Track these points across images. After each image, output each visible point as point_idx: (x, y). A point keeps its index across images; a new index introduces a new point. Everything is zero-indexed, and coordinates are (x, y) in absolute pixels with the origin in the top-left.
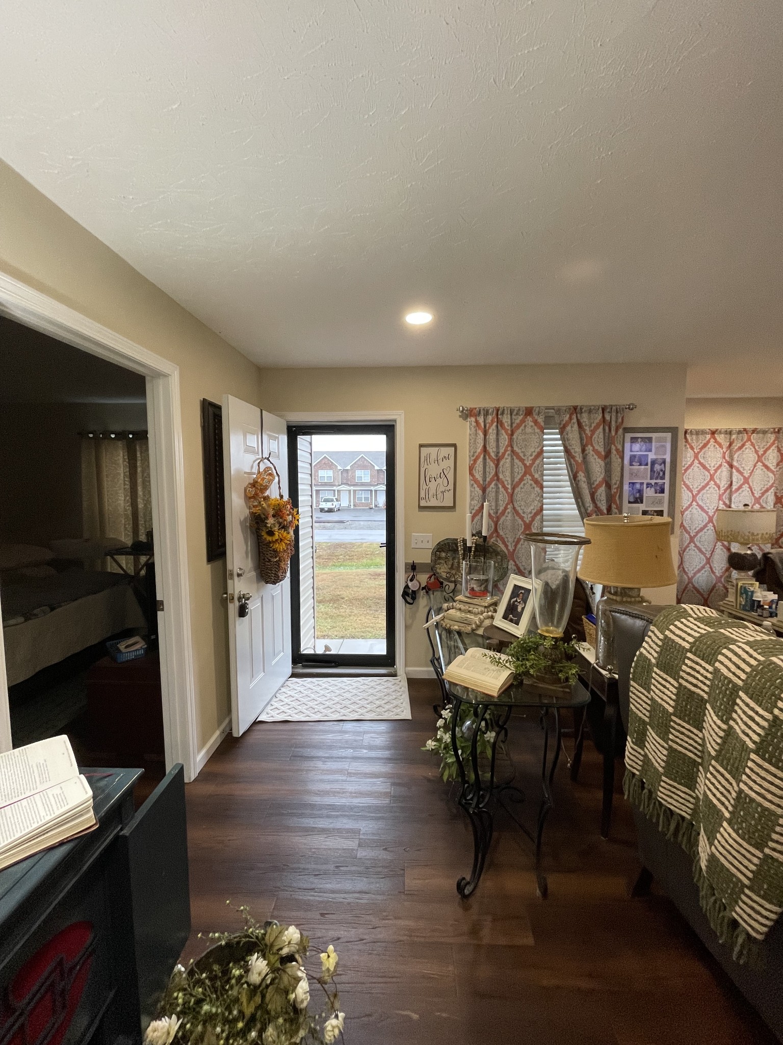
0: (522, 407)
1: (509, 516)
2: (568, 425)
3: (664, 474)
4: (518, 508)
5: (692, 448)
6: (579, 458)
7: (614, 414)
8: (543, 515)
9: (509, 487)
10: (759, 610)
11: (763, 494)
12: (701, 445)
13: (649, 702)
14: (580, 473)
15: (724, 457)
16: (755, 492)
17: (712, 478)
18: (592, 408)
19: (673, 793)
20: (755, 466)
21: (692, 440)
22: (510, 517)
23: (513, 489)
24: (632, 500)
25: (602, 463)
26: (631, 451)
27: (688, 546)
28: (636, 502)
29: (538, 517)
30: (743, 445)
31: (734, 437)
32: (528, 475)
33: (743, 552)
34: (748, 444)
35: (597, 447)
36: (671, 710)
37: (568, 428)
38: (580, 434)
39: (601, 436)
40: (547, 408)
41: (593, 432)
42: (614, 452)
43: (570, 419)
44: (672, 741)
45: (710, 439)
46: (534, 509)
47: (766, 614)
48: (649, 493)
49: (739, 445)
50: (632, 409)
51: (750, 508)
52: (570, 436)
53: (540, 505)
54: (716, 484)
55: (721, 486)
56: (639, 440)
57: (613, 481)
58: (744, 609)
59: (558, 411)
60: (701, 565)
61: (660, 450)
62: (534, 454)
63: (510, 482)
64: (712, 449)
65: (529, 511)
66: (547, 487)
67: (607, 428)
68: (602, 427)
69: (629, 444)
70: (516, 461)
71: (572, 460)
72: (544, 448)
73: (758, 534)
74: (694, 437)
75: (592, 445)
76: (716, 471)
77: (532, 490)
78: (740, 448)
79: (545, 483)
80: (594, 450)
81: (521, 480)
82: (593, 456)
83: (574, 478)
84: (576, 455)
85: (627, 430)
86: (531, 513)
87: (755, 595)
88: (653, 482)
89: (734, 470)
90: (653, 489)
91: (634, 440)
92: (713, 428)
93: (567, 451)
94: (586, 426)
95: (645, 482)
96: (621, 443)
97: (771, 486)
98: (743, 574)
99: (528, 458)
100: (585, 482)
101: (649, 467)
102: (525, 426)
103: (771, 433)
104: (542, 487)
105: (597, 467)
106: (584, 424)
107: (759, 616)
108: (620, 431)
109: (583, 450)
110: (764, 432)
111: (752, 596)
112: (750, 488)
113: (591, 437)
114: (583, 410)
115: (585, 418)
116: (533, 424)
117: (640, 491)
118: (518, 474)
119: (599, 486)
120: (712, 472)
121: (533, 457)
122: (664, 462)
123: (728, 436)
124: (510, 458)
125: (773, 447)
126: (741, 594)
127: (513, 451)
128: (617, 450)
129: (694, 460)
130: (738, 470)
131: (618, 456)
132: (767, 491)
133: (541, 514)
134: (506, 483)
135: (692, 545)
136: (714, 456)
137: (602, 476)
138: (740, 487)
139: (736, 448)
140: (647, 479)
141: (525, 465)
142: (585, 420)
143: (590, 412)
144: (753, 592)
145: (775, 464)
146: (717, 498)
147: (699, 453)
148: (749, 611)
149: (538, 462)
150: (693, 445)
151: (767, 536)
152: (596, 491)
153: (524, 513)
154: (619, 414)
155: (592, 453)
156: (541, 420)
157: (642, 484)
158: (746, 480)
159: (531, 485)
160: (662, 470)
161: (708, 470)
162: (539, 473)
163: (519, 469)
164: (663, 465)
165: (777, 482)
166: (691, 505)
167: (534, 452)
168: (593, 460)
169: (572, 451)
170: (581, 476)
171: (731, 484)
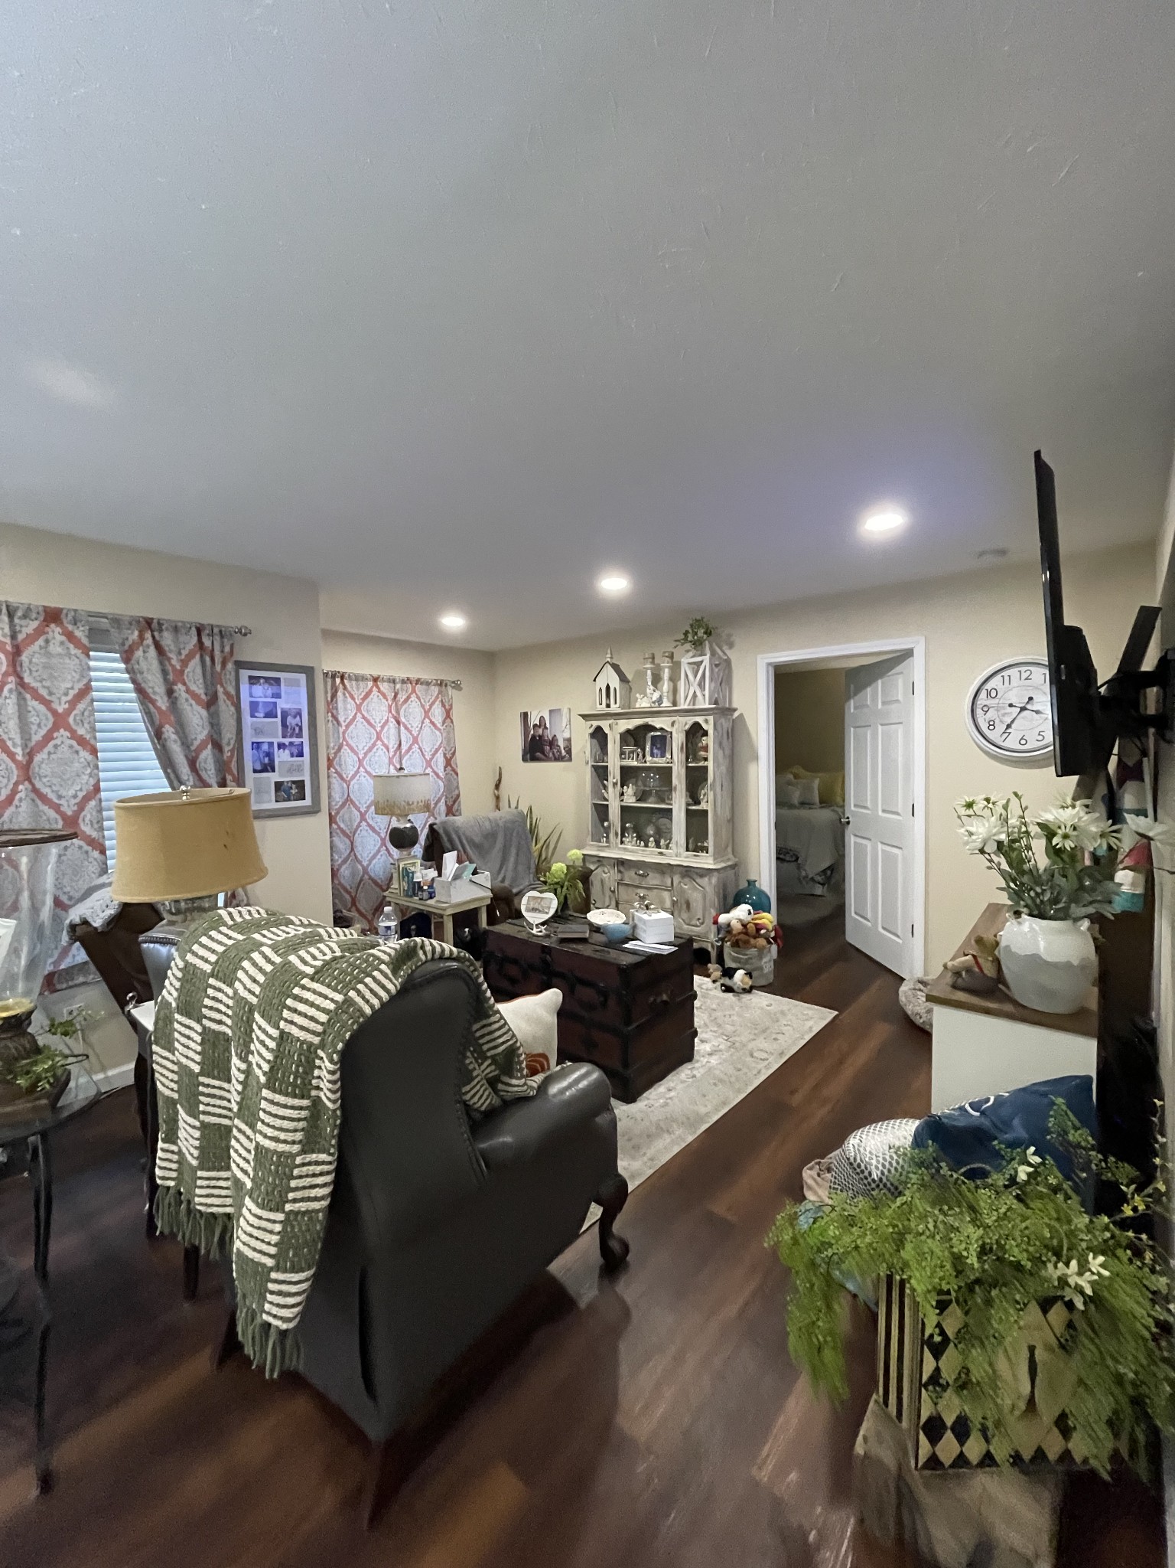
0: (37, 607)
1: (24, 805)
2: (138, 649)
3: (301, 729)
4: (45, 790)
5: (353, 698)
6: (163, 703)
7: (217, 638)
8: (100, 800)
9: (19, 751)
10: (420, 893)
11: (433, 755)
12: (363, 694)
13: (175, 1068)
14: (167, 726)
15: (390, 712)
16: (426, 754)
17: (379, 738)
18: (180, 624)
19: (214, 1187)
20: (423, 723)
21: (352, 688)
22: (25, 807)
23: (30, 756)
24: (259, 768)
25: (204, 713)
26: (251, 696)
27: (359, 826)
28: (264, 770)
29: (93, 803)
30: (409, 697)
31: (398, 686)
32: (62, 730)
33: (402, 826)
34: (413, 697)
35: (193, 687)
36: (197, 1069)
37: (139, 653)
38: (161, 663)
39: (199, 670)
40: (91, 615)
41: (185, 663)
42: (221, 696)
43: (141, 637)
44: (204, 1113)
45: (372, 687)
46: (81, 790)
47: (425, 895)
48: (282, 757)
49: (404, 697)
50: (245, 635)
51: (406, 772)
52: (144, 665)
53: (92, 781)
54: (384, 744)
55: (390, 746)
56: (262, 681)
57: (224, 742)
58: (407, 896)
59: (116, 621)
60: (377, 848)
61: (293, 696)
62: (72, 693)
63: (18, 741)
64: (375, 699)
65: (71, 792)
66: (104, 751)
67: (208, 659)
68: (198, 657)
69: (247, 685)
70: (33, 704)
71: (150, 706)
72: (93, 684)
73: (413, 803)
74: (354, 683)
75: (184, 684)
76: (383, 727)
77: (76, 756)
78: (406, 701)
79: (99, 745)
80: (188, 691)
81: (48, 738)
82: (187, 700)
83: (157, 735)
84: (157, 698)
85: (240, 665)
86: (75, 796)
87: (415, 875)
88: (286, 741)
89: (402, 728)
90: (287, 752)
91: (253, 680)
92: (375, 673)
93: (140, 690)
94: (171, 651)
95: (275, 741)
96: (234, 683)
97: (440, 747)
98: (405, 853)
99: (59, 699)
100: (175, 741)
101: (279, 720)
102: (47, 641)
103: (434, 685)
104: (94, 751)
105: (196, 718)
106: (167, 649)
107: (420, 899)
108: (230, 666)
109: (170, 692)
110: (428, 684)
111: (413, 878)
112: (420, 748)
113: (182, 672)
114: (164, 627)
115: (167, 639)
116: (63, 638)
117: (269, 755)
118: (39, 725)
119: (202, 747)
120: (378, 729)
121: (69, 698)
122: (299, 714)
123: (392, 685)
124: (14, 697)
125: (437, 703)
126: (403, 877)
127: (21, 683)
128: (227, 693)
129: (356, 714)
130: (406, 728)
131: (229, 703)
132: (437, 751)
133: (98, 796)
134: (9, 743)
135: (364, 823)
136: (378, 708)
137: (205, 732)
138: (410, 748)
139: (402, 700)
140: (277, 737)
141: (54, 713)
142: (169, 642)
143: (176, 629)
144: (413, 873)
145: (440, 721)
146: (387, 761)
147: (361, 704)
148: (411, 897)
149: (81, 706)
150: (353, 693)
151: (422, 804)
152: (197, 757)
153: (60, 797)
154: (226, 640)
155: (184, 695)
156: (80, 633)
157: (271, 744)
158: (415, 740)
159: (71, 747)
160: (297, 725)
161: (373, 727)
162: (86, 725)
163: (40, 719)
164: (298, 718)
165: (444, 742)
166: (357, 772)
167: (72, 688)
168: (189, 708)
169: (150, 691)
170: (169, 732)
171: (400, 744)
